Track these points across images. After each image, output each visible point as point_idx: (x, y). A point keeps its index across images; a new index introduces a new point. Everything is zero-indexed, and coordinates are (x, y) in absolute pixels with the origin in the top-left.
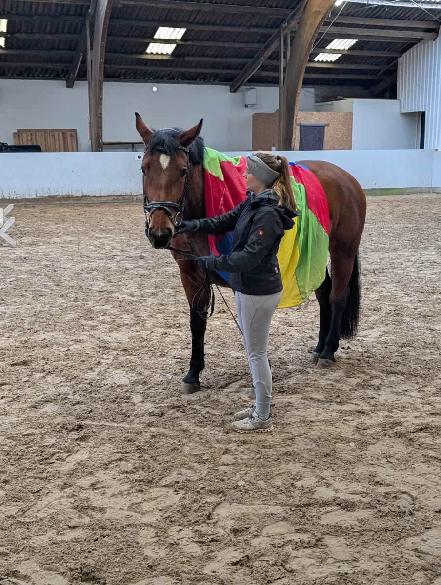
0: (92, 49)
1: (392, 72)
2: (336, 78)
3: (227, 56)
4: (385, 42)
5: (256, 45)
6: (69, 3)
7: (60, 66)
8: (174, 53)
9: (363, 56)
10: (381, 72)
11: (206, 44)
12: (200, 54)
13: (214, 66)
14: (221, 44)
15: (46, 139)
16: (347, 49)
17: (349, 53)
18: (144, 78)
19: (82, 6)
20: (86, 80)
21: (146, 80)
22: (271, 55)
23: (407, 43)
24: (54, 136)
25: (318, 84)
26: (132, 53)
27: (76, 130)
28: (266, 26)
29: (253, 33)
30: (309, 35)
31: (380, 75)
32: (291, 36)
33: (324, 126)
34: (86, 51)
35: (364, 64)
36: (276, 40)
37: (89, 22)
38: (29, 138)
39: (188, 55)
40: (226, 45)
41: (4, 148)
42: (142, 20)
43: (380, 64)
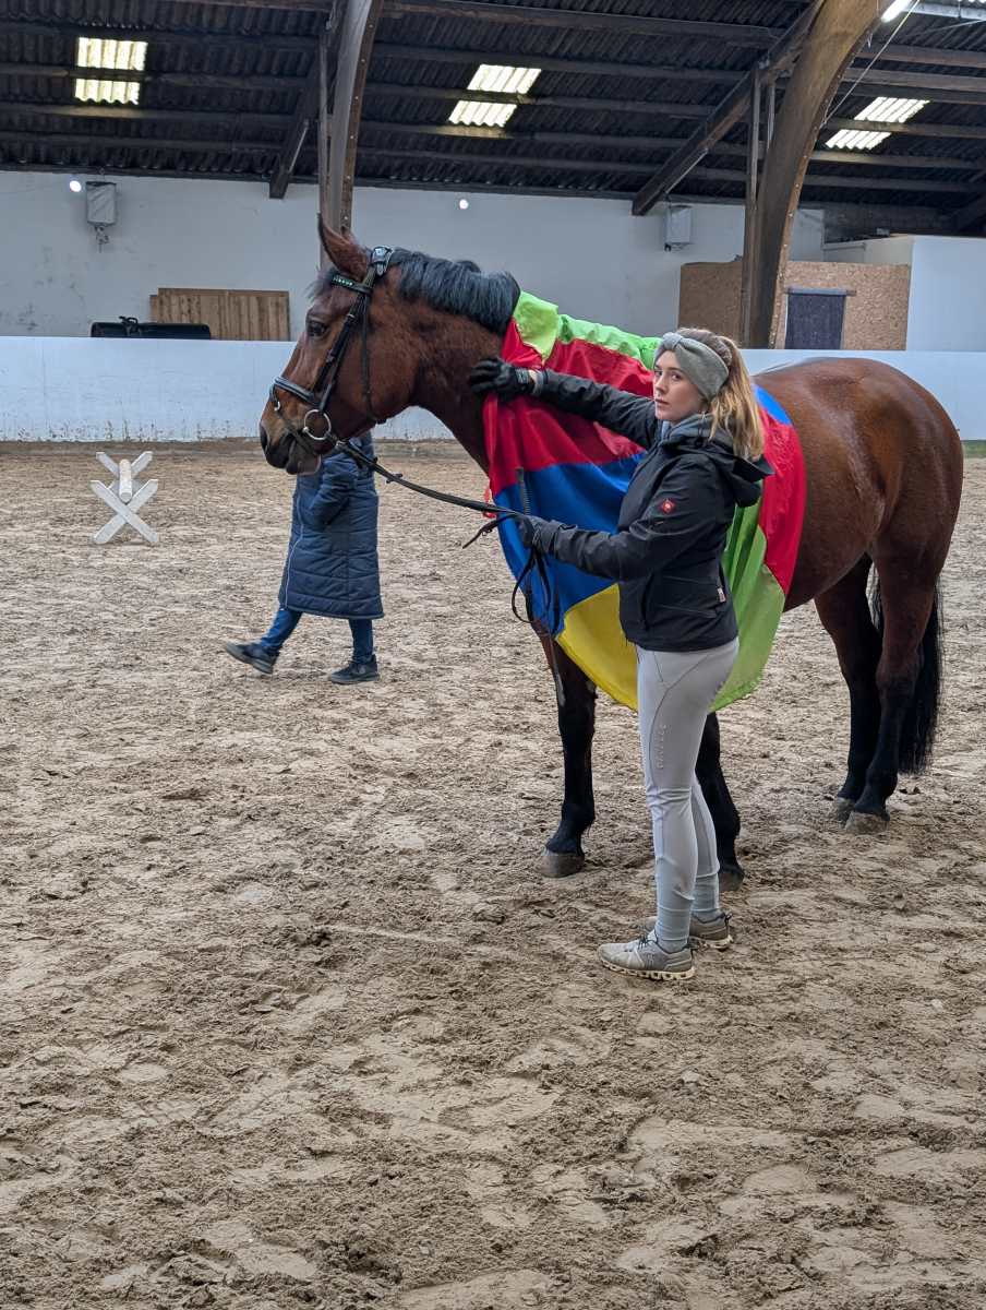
0: (330, 111)
2: (874, 187)
3: (628, 134)
5: (698, 110)
6: (284, 8)
7: (256, 150)
8: (511, 125)
9: (939, 139)
11: (584, 104)
12: (570, 128)
13: (599, 155)
14: (618, 106)
15: (222, 312)
16: (902, 120)
17: (907, 130)
18: (441, 181)
19: (313, 15)
20: (317, 182)
21: (445, 185)
22: (730, 133)
24: (238, 304)
25: (832, 200)
26: (416, 122)
27: (287, 293)
28: (721, 68)
29: (690, 82)
30: (818, 87)
32: (777, 90)
33: (844, 296)
34: (317, 116)
35: (939, 155)
36: (742, 98)
37: (326, 51)
38: (185, 307)
39: (543, 129)
40: (629, 107)
41: (128, 329)
42: (442, 48)
43: (977, 158)
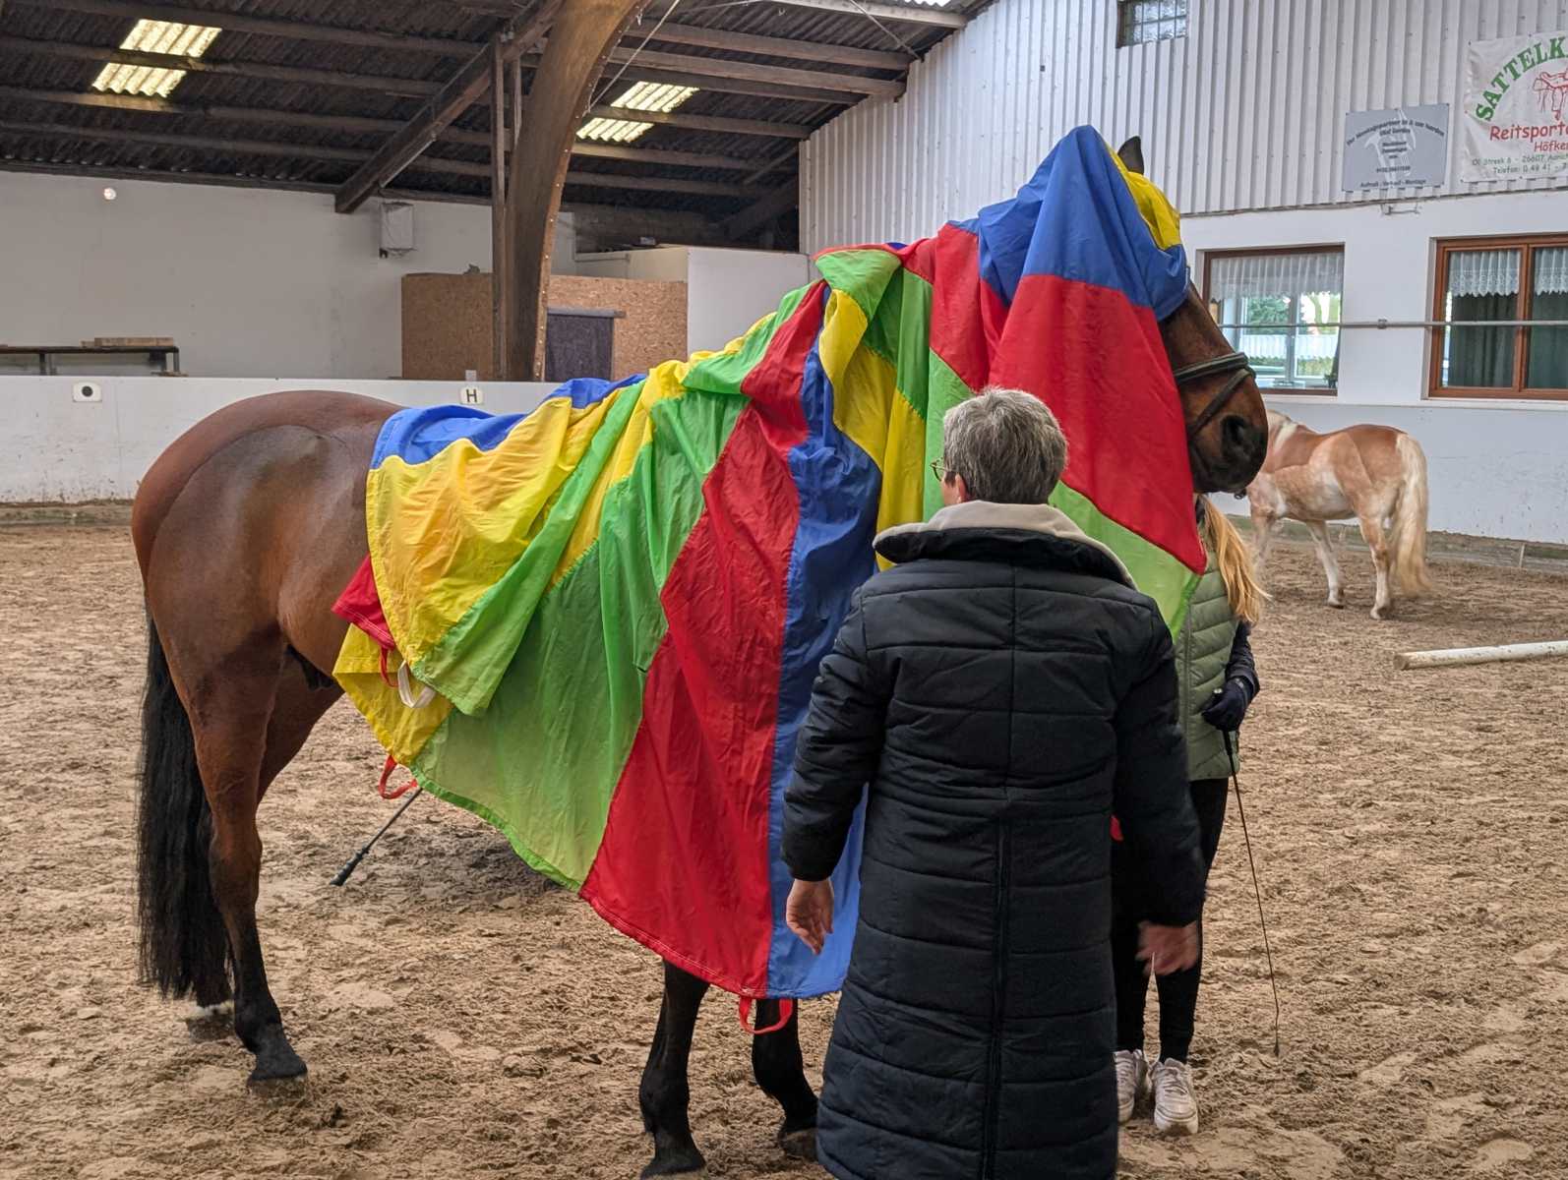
1: (787, 178)
2: (631, 186)
3: (332, 112)
4: (768, 99)
5: (419, 87)
8: (176, 95)
9: (709, 133)
10: (756, 177)
11: (277, 73)
12: (255, 102)
13: (291, 136)
14: (319, 78)
16: (666, 109)
17: (673, 121)
18: (78, 163)
21: (84, 167)
22: (464, 117)
23: (823, 104)
25: (582, 201)
28: (451, 37)
29: (412, 53)
30: (580, 69)
31: (752, 183)
32: (523, 68)
33: (612, 318)
35: (709, 152)
36: (479, 75)
39: (220, 102)
40: (335, 80)
43: (751, 157)
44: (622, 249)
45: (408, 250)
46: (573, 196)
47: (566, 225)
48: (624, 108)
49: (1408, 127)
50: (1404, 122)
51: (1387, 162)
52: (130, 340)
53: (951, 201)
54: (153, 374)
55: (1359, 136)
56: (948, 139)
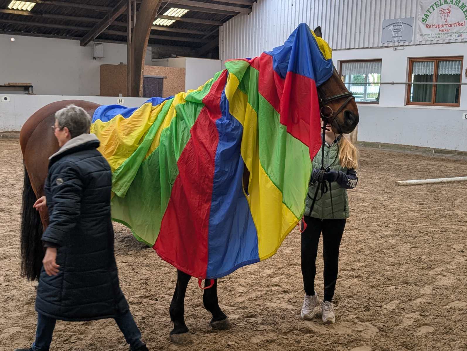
1: (216, 37)
2: (170, 39)
3: (80, 16)
4: (210, 13)
5: (106, 8)
8: (33, 10)
9: (192, 24)
10: (206, 37)
11: (63, 4)
12: (57, 13)
13: (67, 23)
14: (76, 6)
16: (180, 16)
17: (181, 20)
22: (119, 17)
23: (226, 15)
25: (154, 43)
30: (154, 3)
31: (205, 39)
33: (163, 79)
35: (192, 29)
39: (46, 13)
43: (205, 30)
44: (166, 58)
45: (102, 57)
46: (152, 42)
47: (149, 50)
48: (167, 16)
49: (401, 24)
50: (400, 23)
51: (395, 35)
52: (18, 83)
53: (264, 44)
54: (25, 94)
55: (386, 27)
56: (264, 26)
